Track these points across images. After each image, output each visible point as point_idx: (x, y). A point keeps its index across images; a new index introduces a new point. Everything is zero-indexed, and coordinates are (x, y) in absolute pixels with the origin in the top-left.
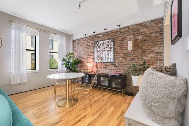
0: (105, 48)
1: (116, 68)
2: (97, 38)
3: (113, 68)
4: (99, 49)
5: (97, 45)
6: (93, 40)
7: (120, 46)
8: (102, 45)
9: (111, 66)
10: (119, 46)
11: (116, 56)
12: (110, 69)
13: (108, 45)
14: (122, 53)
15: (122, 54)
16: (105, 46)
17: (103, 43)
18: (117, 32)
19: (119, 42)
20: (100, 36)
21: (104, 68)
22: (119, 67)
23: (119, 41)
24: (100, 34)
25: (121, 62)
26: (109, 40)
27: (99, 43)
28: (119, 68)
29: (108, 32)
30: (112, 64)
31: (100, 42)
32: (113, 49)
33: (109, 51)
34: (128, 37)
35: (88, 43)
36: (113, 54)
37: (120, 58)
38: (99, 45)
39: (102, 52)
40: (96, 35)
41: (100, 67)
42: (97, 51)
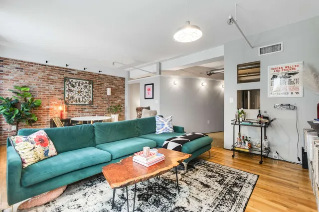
0: (81, 89)
1: (94, 110)
2: (70, 73)
3: (91, 110)
4: (73, 89)
5: (69, 82)
6: (61, 74)
7: (99, 90)
8: (77, 84)
9: (88, 108)
10: (97, 90)
11: (95, 98)
12: (88, 112)
13: (86, 86)
15: (101, 98)
16: (82, 87)
17: (79, 82)
18: (96, 75)
19: (97, 85)
20: (73, 72)
21: (80, 111)
22: (98, 109)
24: (74, 70)
25: (99, 105)
26: (88, 82)
27: (72, 81)
29: (85, 72)
30: (90, 107)
31: (74, 81)
32: (91, 91)
33: (87, 92)
34: (105, 83)
35: (49, 75)
36: (91, 96)
37: (98, 102)
38: (72, 83)
39: (77, 92)
40: (66, 69)
41: (73, 111)
42: (69, 90)
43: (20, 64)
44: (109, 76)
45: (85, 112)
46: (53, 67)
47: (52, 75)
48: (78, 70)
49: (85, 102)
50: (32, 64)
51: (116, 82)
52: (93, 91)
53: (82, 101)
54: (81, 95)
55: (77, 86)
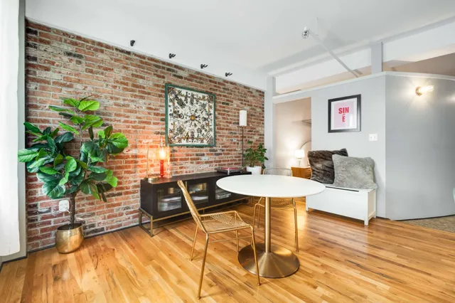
0: (196, 111)
1: (217, 158)
2: (175, 76)
3: (212, 158)
4: (181, 111)
5: (173, 95)
6: (159, 76)
7: (224, 114)
8: (189, 100)
9: (208, 154)
10: (222, 114)
11: (219, 133)
12: (207, 162)
13: (204, 106)
14: (226, 129)
15: (227, 132)
16: (198, 107)
17: (193, 95)
18: (219, 83)
19: (221, 105)
20: (180, 73)
21: (194, 159)
22: (223, 156)
23: (223, 103)
24: (182, 69)
25: (225, 147)
26: (206, 96)
27: (180, 92)
28: (222, 158)
29: (202, 74)
30: (210, 151)
31: (184, 92)
32: (213, 116)
33: (205, 119)
34: (234, 102)
35: (137, 76)
36: (212, 127)
37: (224, 139)
38: (180, 97)
39: (188, 118)
40: (169, 64)
41: (181, 160)
42: (175, 112)
43: (76, 44)
44: (240, 85)
45: (202, 163)
46: (144, 57)
47: (142, 78)
48: (189, 70)
49: (202, 141)
50: (101, 47)
51: (252, 98)
52: (215, 117)
53: (197, 139)
54: (195, 125)
55: (189, 104)
